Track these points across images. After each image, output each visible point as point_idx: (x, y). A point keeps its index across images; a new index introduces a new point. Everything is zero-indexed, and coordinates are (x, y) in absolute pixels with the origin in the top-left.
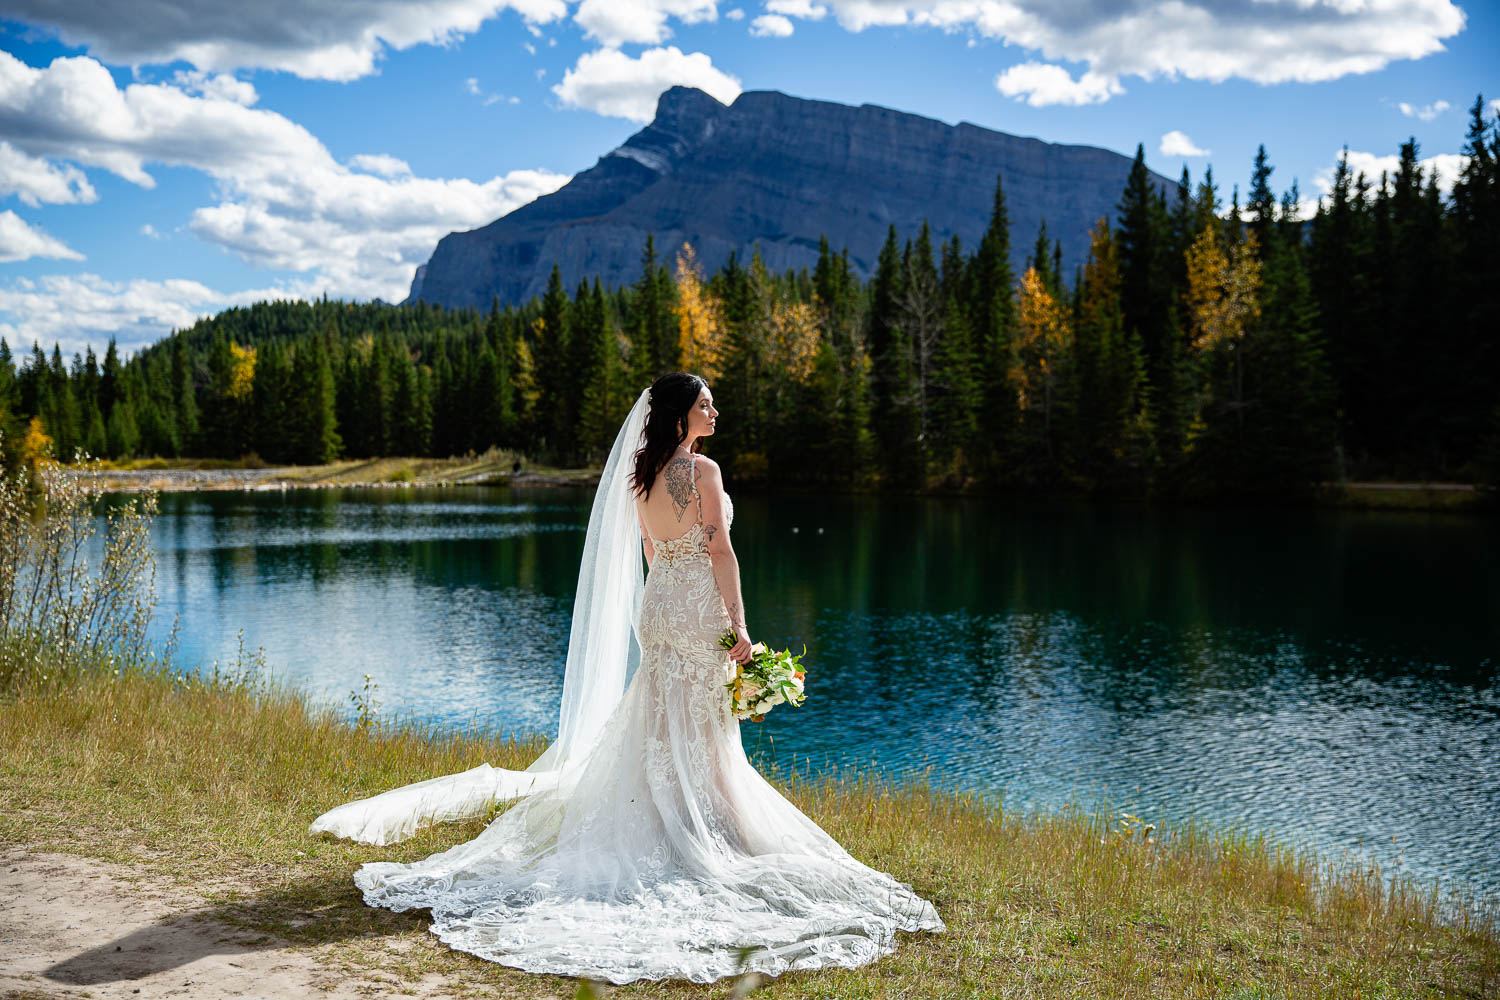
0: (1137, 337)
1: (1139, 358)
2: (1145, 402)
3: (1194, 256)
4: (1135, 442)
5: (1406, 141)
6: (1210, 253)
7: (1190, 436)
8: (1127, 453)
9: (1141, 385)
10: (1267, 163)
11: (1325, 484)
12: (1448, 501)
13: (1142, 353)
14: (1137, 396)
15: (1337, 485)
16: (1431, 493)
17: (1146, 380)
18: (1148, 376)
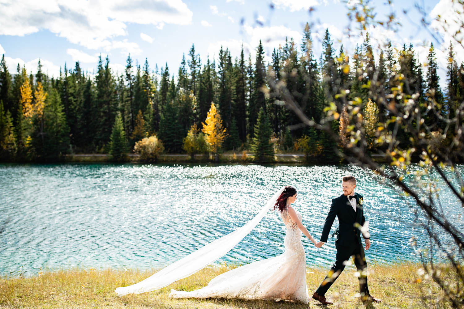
0: (9, 112)
1: (9, 119)
2: (12, 132)
3: (23, 89)
4: (9, 144)
5: (77, 61)
6: (27, 88)
7: (27, 142)
8: (7, 147)
9: (11, 127)
10: (41, 64)
11: (67, 155)
12: (101, 159)
13: (11, 117)
14: (9, 130)
15: (71, 155)
16: (96, 157)
17: (12, 125)
18: (13, 124)
